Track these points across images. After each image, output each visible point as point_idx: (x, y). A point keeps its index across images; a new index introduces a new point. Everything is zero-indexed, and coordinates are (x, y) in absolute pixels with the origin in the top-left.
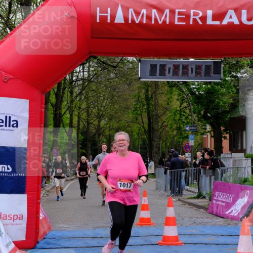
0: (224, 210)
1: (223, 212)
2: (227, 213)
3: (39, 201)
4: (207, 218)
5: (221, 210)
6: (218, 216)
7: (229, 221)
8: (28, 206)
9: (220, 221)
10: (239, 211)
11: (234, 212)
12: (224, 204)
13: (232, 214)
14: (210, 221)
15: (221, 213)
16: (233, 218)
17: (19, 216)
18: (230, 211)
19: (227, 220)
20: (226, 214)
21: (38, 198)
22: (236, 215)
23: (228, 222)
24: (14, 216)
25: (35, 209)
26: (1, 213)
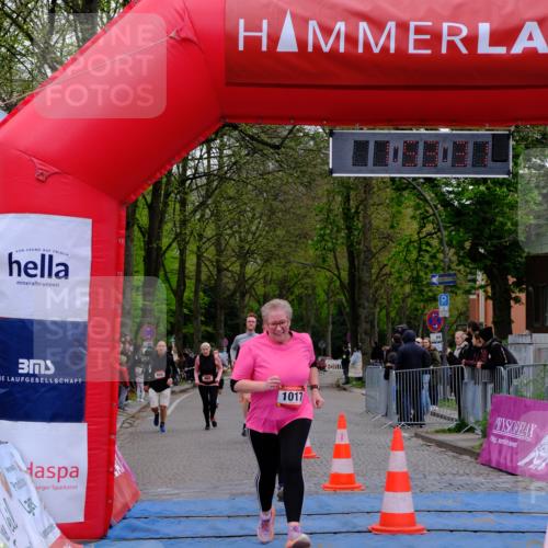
0: (514, 458)
1: (512, 461)
2: (522, 463)
3: (113, 437)
4: (478, 475)
5: (508, 458)
6: (501, 470)
7: (526, 482)
8: (89, 449)
9: (506, 480)
11: (536, 462)
12: (514, 445)
14: (484, 481)
15: (509, 464)
16: (535, 475)
17: (70, 471)
18: (527, 460)
19: (521, 478)
20: (520, 467)
21: (112, 430)
22: (540, 468)
24: (60, 469)
25: (105, 454)
26: (32, 464)
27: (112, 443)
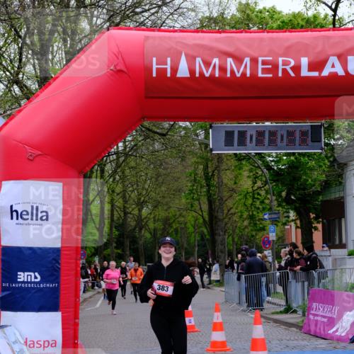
0: (326, 328)
1: (324, 330)
2: (331, 332)
3: (77, 321)
4: (303, 340)
5: (322, 329)
6: (317, 337)
7: (335, 344)
8: (63, 329)
9: (321, 343)
10: (348, 329)
11: (340, 330)
12: (325, 320)
13: (337, 334)
14: (308, 344)
15: (322, 332)
16: (340, 339)
17: (51, 343)
18: (334, 329)
19: (331, 341)
20: (329, 334)
21: (76, 316)
22: (343, 334)
23: (333, 345)
24: (44, 342)
25: (72, 332)
26: (26, 339)
27: (76, 325)
